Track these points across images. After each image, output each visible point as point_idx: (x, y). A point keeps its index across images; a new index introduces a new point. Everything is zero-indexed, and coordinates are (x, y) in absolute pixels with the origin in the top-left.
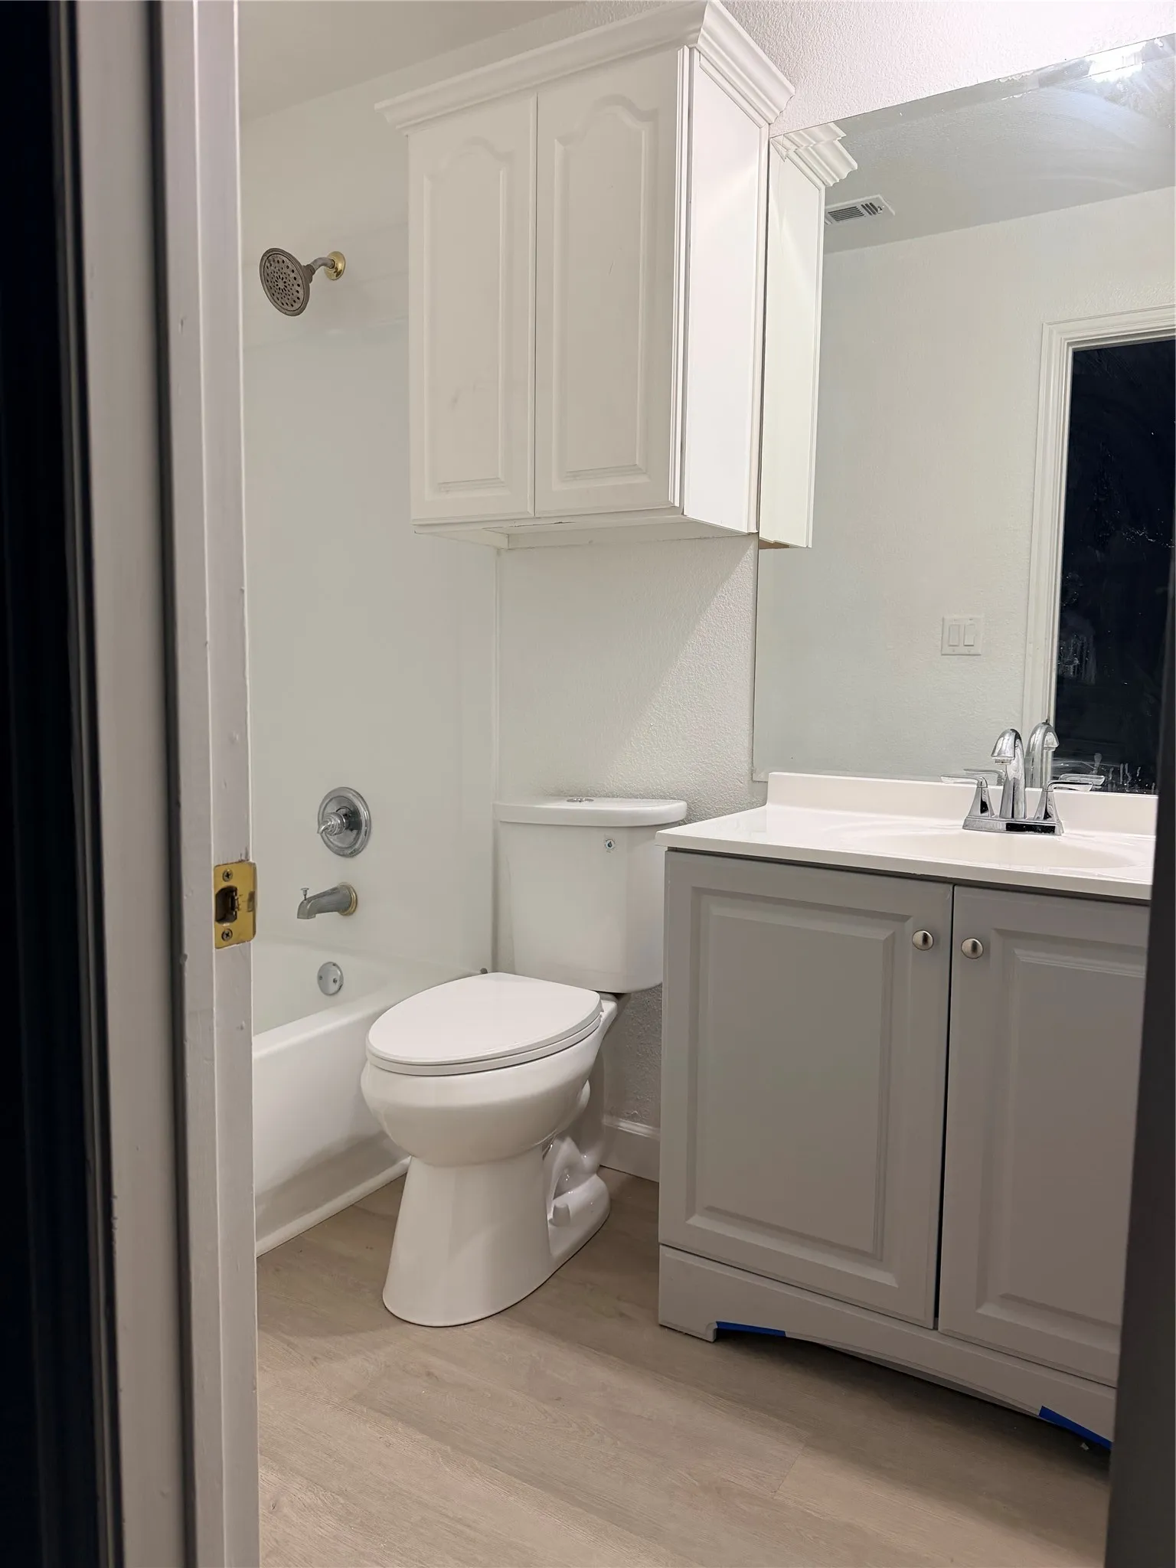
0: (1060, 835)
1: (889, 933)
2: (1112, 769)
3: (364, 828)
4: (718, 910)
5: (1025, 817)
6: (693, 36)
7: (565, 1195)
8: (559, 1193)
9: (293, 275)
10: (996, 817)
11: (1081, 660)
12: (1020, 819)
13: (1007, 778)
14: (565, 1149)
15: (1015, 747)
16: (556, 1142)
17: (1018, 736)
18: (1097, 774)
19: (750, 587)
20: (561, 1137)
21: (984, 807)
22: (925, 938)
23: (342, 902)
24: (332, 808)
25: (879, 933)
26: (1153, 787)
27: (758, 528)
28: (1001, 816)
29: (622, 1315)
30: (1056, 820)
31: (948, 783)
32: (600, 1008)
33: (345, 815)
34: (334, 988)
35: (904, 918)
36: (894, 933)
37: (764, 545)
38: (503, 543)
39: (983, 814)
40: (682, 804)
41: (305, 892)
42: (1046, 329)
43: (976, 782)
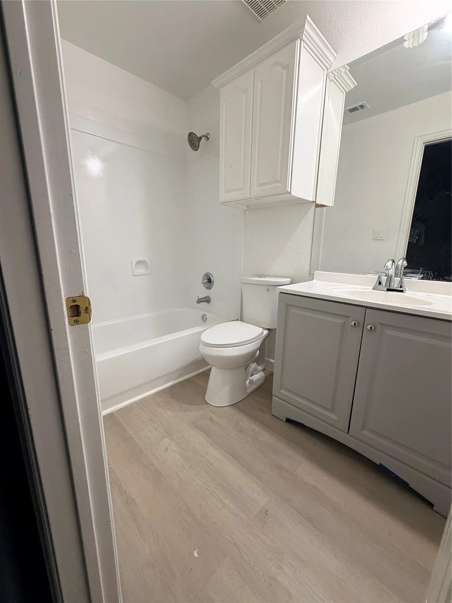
0: (405, 293)
1: (343, 321)
2: (426, 273)
3: (212, 283)
4: (293, 310)
5: (393, 287)
6: (302, 34)
7: (253, 376)
8: (252, 375)
9: (195, 139)
10: (384, 286)
11: (419, 237)
12: (392, 288)
13: (389, 275)
14: (254, 365)
15: (392, 265)
16: (252, 363)
17: (394, 262)
18: (421, 274)
19: (313, 217)
20: (253, 363)
21: (380, 283)
22: (355, 324)
23: (207, 300)
24: (205, 277)
25: (340, 321)
26: (441, 279)
27: (316, 200)
28: (385, 286)
29: (262, 410)
30: (404, 288)
31: (369, 276)
32: (263, 332)
33: (208, 279)
34: (205, 320)
35: (349, 317)
36: (345, 321)
37: (318, 206)
38: (246, 208)
39: (380, 286)
40: (290, 279)
41: (198, 297)
42: (416, 138)
43: (378, 275)
